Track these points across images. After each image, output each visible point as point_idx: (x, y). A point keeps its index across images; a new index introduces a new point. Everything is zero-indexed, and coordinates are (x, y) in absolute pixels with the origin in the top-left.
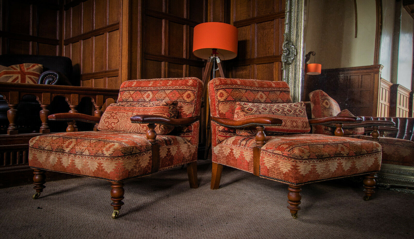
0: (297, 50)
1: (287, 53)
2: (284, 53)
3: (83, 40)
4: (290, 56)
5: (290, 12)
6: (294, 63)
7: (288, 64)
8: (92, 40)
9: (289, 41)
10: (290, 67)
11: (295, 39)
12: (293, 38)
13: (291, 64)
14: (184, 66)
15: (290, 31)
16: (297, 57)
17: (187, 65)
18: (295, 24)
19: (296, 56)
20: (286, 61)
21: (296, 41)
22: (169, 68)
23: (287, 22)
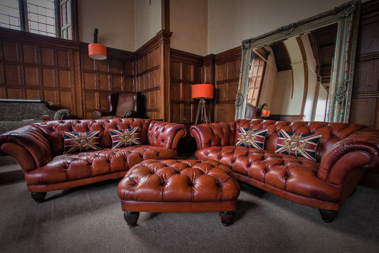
0: (243, 99)
1: (239, 100)
2: (237, 100)
3: (145, 93)
4: (240, 102)
5: (242, 79)
6: (241, 106)
7: (238, 105)
8: (149, 93)
9: (240, 94)
10: (239, 107)
11: (243, 93)
12: (242, 92)
14: (192, 105)
15: (241, 89)
16: (243, 103)
18: (244, 85)
21: (244, 94)
22: (184, 107)
23: (239, 84)
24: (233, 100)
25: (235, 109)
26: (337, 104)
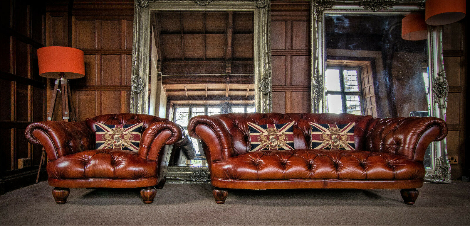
0: (144, 82)
1: (137, 84)
2: (135, 84)
4: (139, 87)
6: (141, 93)
7: (137, 93)
9: (138, 75)
10: (138, 96)
11: (142, 74)
13: (139, 93)
14: (29, 87)
16: (144, 89)
17: (31, 85)
18: (142, 62)
19: (144, 87)
20: (136, 90)
22: (17, 88)
24: (114, 84)
25: (133, 98)
26: (262, 96)
